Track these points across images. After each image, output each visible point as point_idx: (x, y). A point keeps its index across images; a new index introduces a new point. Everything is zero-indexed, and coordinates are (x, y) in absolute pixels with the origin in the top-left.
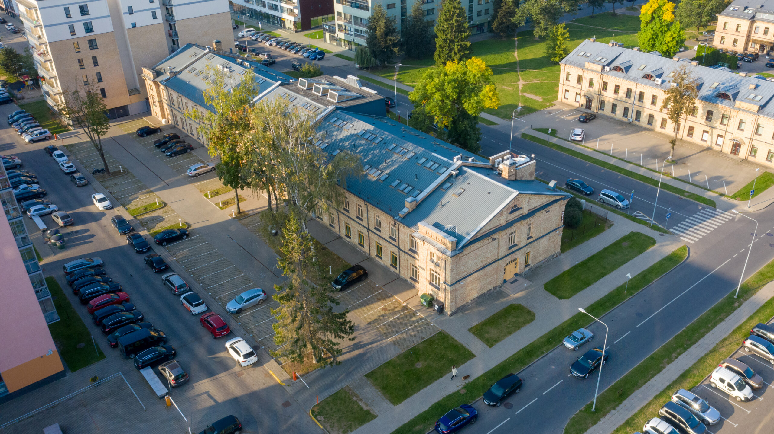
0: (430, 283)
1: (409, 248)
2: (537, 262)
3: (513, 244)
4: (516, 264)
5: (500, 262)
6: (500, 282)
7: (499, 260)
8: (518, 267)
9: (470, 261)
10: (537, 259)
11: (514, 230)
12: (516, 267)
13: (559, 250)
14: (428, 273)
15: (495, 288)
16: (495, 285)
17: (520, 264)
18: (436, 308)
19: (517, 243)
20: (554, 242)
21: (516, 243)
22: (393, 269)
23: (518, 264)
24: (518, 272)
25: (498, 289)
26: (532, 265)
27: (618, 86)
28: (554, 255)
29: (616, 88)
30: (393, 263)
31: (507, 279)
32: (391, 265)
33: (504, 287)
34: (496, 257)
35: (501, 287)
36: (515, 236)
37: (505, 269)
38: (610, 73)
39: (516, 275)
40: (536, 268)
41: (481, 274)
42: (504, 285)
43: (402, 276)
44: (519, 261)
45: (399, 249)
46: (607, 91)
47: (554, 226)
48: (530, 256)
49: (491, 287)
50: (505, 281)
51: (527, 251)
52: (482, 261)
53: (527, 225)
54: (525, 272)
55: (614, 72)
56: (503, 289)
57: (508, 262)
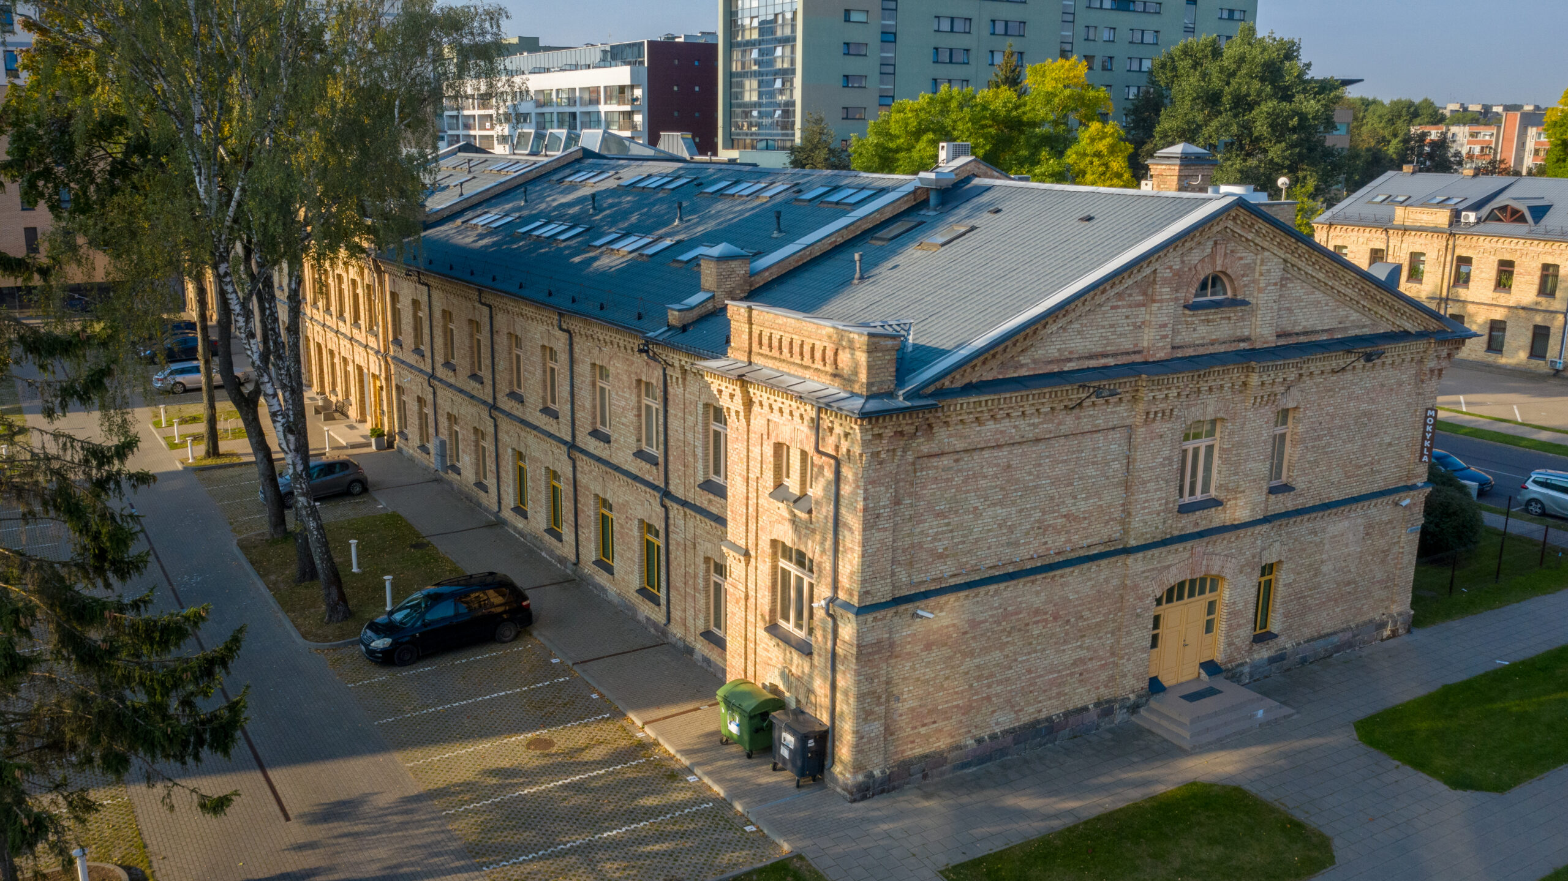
0: (773, 629)
1: (701, 479)
2: (1308, 632)
3: (1199, 496)
4: (1211, 607)
5: (1136, 564)
6: (1131, 685)
7: (1127, 551)
8: (1221, 627)
9: (974, 502)
10: (1310, 618)
11: (1210, 413)
12: (1209, 627)
13: (1401, 605)
14: (764, 568)
15: (1106, 708)
16: (1105, 693)
17: (1233, 614)
18: (785, 753)
19: (1222, 496)
20: (1386, 552)
21: (1213, 493)
22: (646, 610)
23: (1222, 613)
24: (1219, 657)
25: (1120, 716)
26: (1286, 643)
27: (1511, 264)
28: (1382, 625)
29: (1500, 273)
30: (650, 582)
31: (1167, 680)
32: (642, 591)
33: (1152, 711)
34: (1113, 531)
35: (1134, 708)
36: (1210, 449)
37: (1157, 621)
38: (1477, 228)
39: (1210, 667)
40: (1304, 661)
41: (1038, 602)
42: (1153, 703)
43: (676, 631)
44: (1225, 594)
45: (666, 494)
46: (1471, 284)
47: (1388, 474)
48: (1280, 592)
49: (1083, 696)
50: (1155, 686)
51: (1270, 558)
52: (1042, 527)
53: (1269, 412)
54: (1255, 667)
55: (1493, 226)
56: (1145, 718)
57: (1172, 578)
